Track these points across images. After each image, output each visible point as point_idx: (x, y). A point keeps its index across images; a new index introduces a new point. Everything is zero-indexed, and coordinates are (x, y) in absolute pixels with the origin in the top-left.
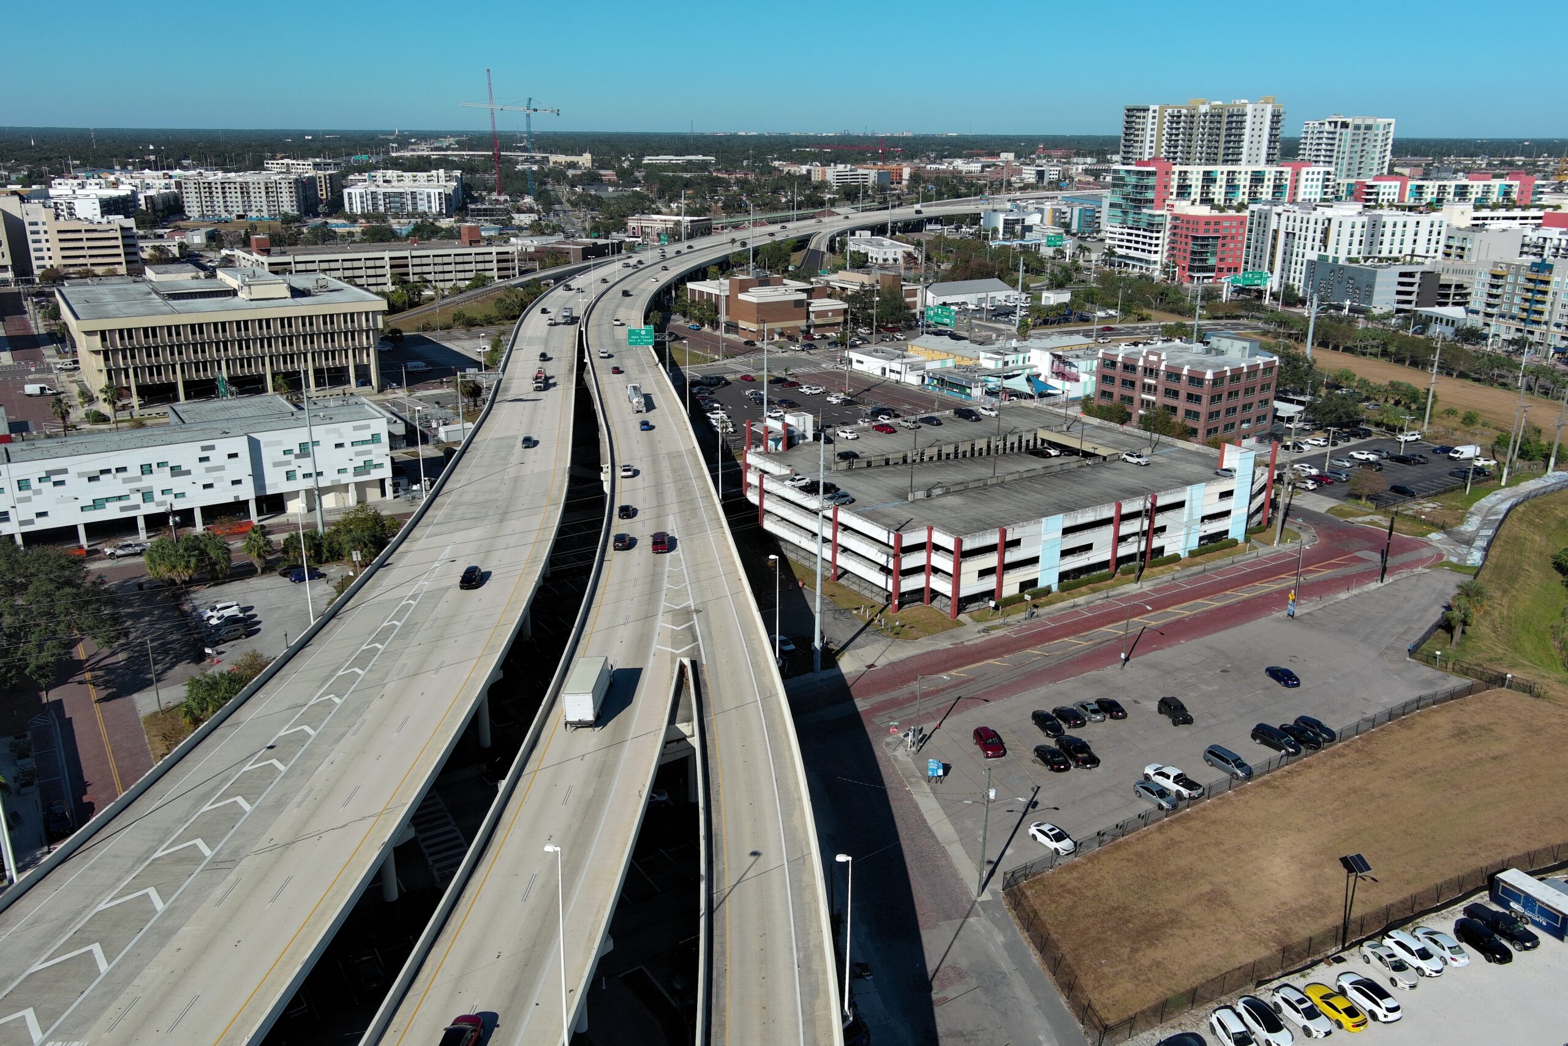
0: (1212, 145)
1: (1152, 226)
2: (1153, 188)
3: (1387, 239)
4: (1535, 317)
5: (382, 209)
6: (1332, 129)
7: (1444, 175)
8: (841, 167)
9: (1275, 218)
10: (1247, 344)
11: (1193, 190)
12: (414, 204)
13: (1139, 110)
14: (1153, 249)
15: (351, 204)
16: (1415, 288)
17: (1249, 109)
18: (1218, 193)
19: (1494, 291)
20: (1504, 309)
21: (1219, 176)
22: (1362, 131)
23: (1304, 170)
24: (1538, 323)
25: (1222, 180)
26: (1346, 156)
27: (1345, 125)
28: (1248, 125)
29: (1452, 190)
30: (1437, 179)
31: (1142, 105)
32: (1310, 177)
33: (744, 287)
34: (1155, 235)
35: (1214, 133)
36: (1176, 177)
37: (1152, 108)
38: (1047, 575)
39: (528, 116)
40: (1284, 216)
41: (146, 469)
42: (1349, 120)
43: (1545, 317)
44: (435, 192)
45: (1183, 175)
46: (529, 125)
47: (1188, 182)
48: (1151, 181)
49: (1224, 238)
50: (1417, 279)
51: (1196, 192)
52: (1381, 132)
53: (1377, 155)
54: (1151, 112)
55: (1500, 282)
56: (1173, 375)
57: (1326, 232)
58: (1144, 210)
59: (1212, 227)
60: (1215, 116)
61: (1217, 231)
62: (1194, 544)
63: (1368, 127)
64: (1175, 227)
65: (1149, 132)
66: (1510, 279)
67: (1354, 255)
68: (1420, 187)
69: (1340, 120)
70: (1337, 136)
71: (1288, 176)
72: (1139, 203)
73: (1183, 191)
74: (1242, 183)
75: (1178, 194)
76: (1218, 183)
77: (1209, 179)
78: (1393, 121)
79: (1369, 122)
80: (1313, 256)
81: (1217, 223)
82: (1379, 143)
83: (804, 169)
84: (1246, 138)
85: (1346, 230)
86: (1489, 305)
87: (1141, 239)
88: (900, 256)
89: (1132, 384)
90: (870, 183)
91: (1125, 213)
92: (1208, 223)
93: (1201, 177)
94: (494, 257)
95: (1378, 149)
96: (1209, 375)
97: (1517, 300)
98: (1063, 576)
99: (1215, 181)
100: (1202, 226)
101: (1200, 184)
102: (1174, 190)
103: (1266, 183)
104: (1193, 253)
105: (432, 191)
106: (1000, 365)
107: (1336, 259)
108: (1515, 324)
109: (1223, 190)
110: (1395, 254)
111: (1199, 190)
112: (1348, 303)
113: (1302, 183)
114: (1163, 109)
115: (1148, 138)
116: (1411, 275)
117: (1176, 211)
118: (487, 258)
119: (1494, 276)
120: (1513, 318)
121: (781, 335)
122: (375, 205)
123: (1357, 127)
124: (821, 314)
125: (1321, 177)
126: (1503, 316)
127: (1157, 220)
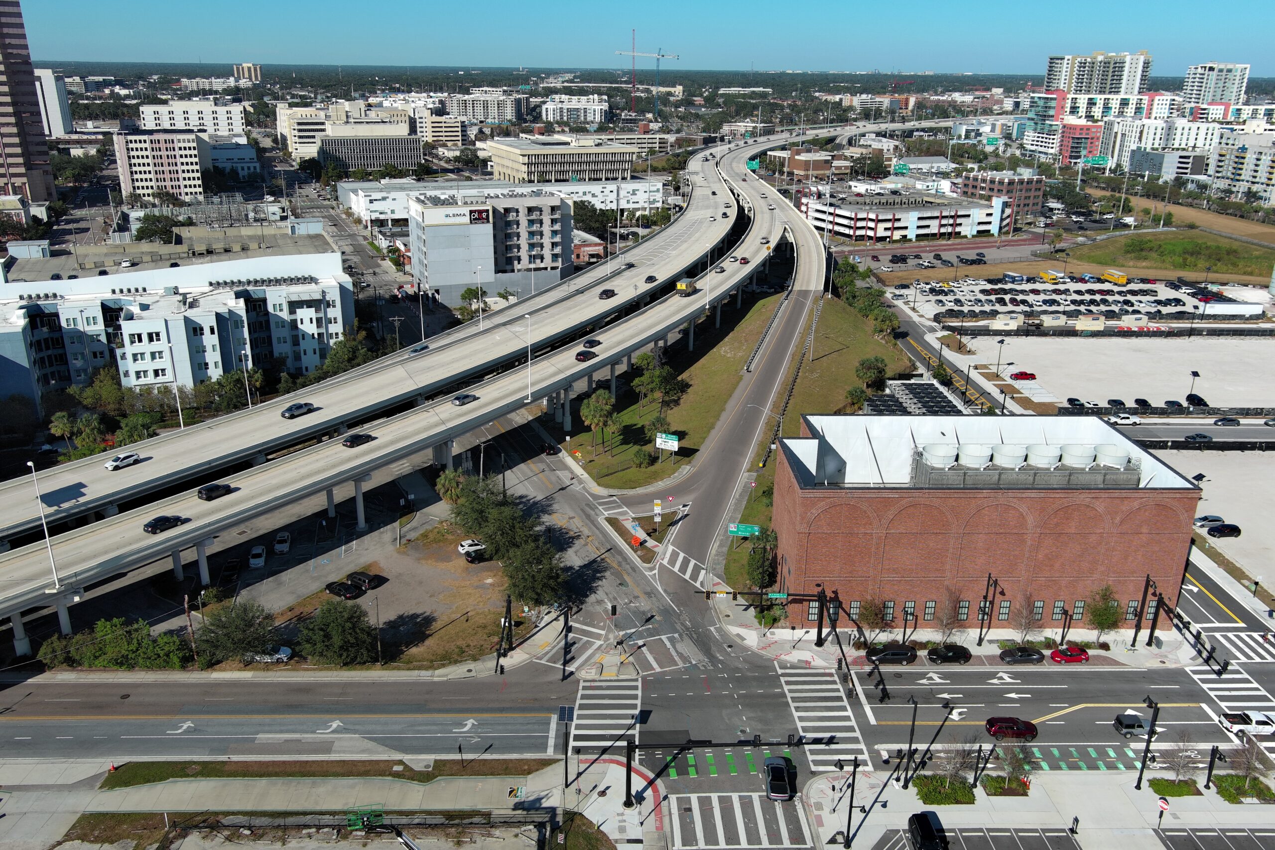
0: (1103, 81)
1: (1052, 132)
2: (1054, 108)
3: (1178, 137)
4: (1238, 177)
5: (565, 118)
6: (1203, 72)
7: (1260, 102)
8: (864, 96)
9: (1116, 125)
10: (1031, 170)
11: (1080, 110)
12: (585, 116)
13: (1058, 59)
14: (1051, 145)
15: (547, 115)
16: (1189, 166)
17: (1128, 59)
18: (1097, 112)
19: (1220, 164)
20: (1224, 174)
21: (1098, 102)
22: (1224, 73)
23: (1157, 98)
24: (1238, 180)
25: (1100, 104)
26: (1211, 90)
27: (1212, 69)
28: (1126, 69)
29: (1262, 112)
30: (1254, 105)
31: (1059, 56)
32: (1161, 102)
33: (798, 153)
34: (1052, 137)
35: (1105, 74)
36: (1069, 101)
37: (1067, 57)
38: (911, 234)
39: (658, 59)
40: (1121, 123)
41: (585, 194)
42: (1214, 66)
43: (1242, 177)
44: (598, 108)
45: (1074, 100)
46: (658, 66)
47: (1077, 105)
48: (1053, 104)
49: (1092, 138)
50: (1191, 160)
51: (1082, 111)
52: (1238, 73)
53: (1235, 90)
54: (1066, 61)
55: (1223, 158)
56: (992, 181)
57: (1141, 132)
58: (1047, 122)
59: (1085, 131)
60: (1106, 63)
61: (1087, 134)
62: (975, 233)
63: (1229, 71)
64: (1063, 132)
65: (1064, 73)
66: (1228, 157)
67: (1156, 146)
68: (1239, 110)
69: (1208, 65)
70: (1206, 76)
71: (1146, 102)
72: (1045, 117)
73: (1074, 110)
74: (1114, 106)
75: (1071, 112)
76: (1098, 105)
77: (1091, 103)
78: (1248, 66)
79: (1230, 66)
80: (1134, 147)
81: (1088, 129)
82: (1237, 82)
83: (837, 98)
84: (1125, 77)
85: (1152, 131)
86: (1218, 172)
87: (1044, 140)
88: (891, 148)
89: (976, 187)
90: (884, 108)
91: (1036, 124)
92: (1081, 129)
93: (1086, 101)
94: (657, 141)
95: (1236, 86)
96: (1006, 181)
97: (1230, 168)
98: (918, 236)
99: (1095, 104)
100: (1078, 131)
101: (1085, 106)
102: (1068, 110)
103: (1130, 106)
104: (1072, 147)
105: (596, 108)
106: (925, 187)
107: (1145, 149)
108: (1229, 182)
109: (1101, 110)
110: (1183, 146)
111: (1085, 110)
112: (1147, 173)
113: (1155, 106)
114: (1074, 59)
115: (1063, 77)
116: (1188, 157)
117: (1065, 122)
118: (654, 141)
119: (1221, 155)
120: (1228, 178)
121: (816, 177)
122: (561, 116)
123: (1221, 71)
124: (837, 168)
125: (1168, 103)
126: (1223, 178)
127: (1054, 128)
